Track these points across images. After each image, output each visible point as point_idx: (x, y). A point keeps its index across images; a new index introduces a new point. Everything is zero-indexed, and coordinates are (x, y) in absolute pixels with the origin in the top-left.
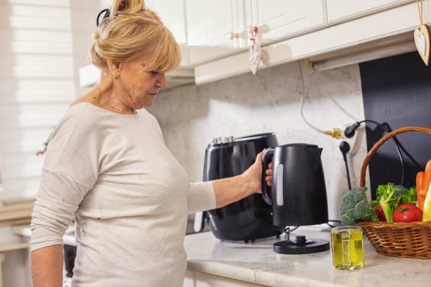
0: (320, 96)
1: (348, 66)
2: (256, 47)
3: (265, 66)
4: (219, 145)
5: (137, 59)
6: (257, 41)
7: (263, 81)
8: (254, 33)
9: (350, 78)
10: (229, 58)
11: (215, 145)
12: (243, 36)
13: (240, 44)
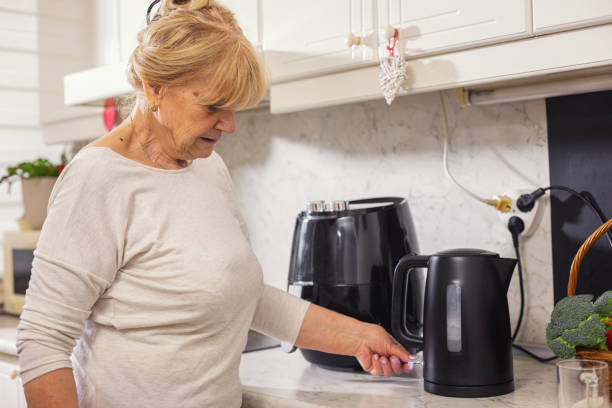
0: (473, 144)
1: (526, 101)
2: (395, 61)
3: (406, 92)
4: (320, 214)
5: (186, 83)
6: (396, 53)
7: (371, 116)
8: (392, 39)
9: (527, 118)
10: (337, 76)
11: (314, 214)
12: (371, 41)
13: (365, 54)
